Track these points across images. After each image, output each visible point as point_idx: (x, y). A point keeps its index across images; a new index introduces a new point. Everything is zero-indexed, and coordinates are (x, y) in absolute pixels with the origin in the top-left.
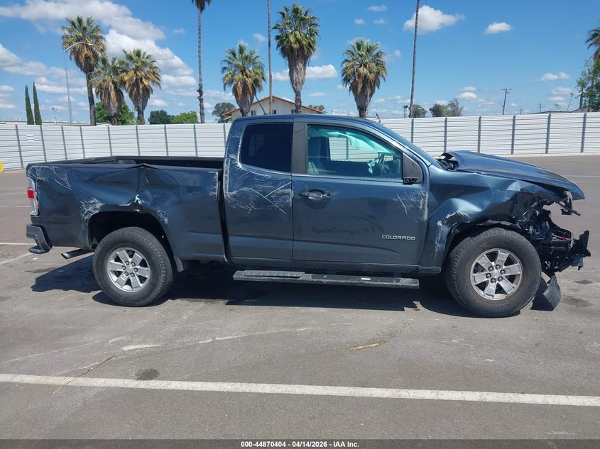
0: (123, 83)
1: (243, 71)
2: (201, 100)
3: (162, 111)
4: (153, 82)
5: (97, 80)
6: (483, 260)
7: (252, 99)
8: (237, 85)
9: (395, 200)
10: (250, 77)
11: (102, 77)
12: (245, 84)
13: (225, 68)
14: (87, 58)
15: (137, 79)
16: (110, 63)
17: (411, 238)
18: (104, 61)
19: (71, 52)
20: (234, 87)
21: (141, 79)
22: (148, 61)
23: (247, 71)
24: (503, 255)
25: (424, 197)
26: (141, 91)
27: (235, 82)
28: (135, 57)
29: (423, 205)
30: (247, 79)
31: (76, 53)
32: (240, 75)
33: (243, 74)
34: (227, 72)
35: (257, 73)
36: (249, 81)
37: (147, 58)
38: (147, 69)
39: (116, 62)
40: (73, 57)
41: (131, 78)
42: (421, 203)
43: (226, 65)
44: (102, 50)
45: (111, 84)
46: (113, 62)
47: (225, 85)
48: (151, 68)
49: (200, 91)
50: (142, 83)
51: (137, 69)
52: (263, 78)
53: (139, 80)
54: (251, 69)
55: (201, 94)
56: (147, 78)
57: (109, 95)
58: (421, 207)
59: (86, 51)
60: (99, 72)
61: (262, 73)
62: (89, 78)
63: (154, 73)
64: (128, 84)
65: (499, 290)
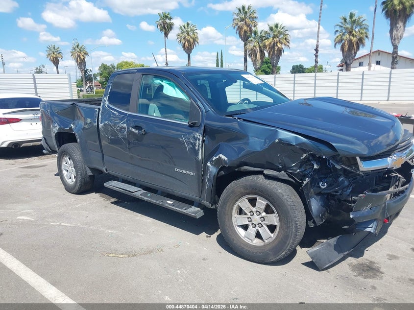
0: (265, 46)
1: (350, 33)
2: (316, 56)
3: (300, 65)
4: (285, 45)
5: (250, 46)
6: (244, 203)
7: (355, 53)
8: (345, 43)
9: (181, 139)
10: (356, 36)
11: (253, 44)
12: (350, 42)
13: (337, 31)
14: (245, 32)
15: (274, 43)
16: (259, 34)
17: (192, 174)
18: (255, 33)
19: (237, 29)
20: (342, 45)
21: (277, 43)
22: (283, 30)
23: (354, 32)
24: (261, 203)
25: (199, 140)
26: (276, 52)
27: (343, 42)
28: (274, 29)
29: (199, 147)
30: (352, 38)
31: (240, 29)
32: (348, 36)
33: (350, 35)
34: (338, 34)
35: (361, 33)
36: (354, 39)
37: (282, 28)
38: (281, 36)
39: (263, 33)
40: (238, 32)
41: (270, 43)
42: (197, 144)
43: (338, 28)
44: (255, 26)
45: (258, 48)
46: (261, 33)
47: (335, 44)
48: (284, 35)
49: (317, 50)
50: (277, 46)
51: (275, 37)
52: (367, 37)
53: (275, 44)
54: (357, 30)
55: (317, 52)
56: (281, 43)
57: (256, 55)
58: (197, 148)
59: (245, 28)
60: (251, 40)
61: (366, 33)
62: (245, 45)
63: (286, 39)
64: (268, 47)
65: (258, 235)
